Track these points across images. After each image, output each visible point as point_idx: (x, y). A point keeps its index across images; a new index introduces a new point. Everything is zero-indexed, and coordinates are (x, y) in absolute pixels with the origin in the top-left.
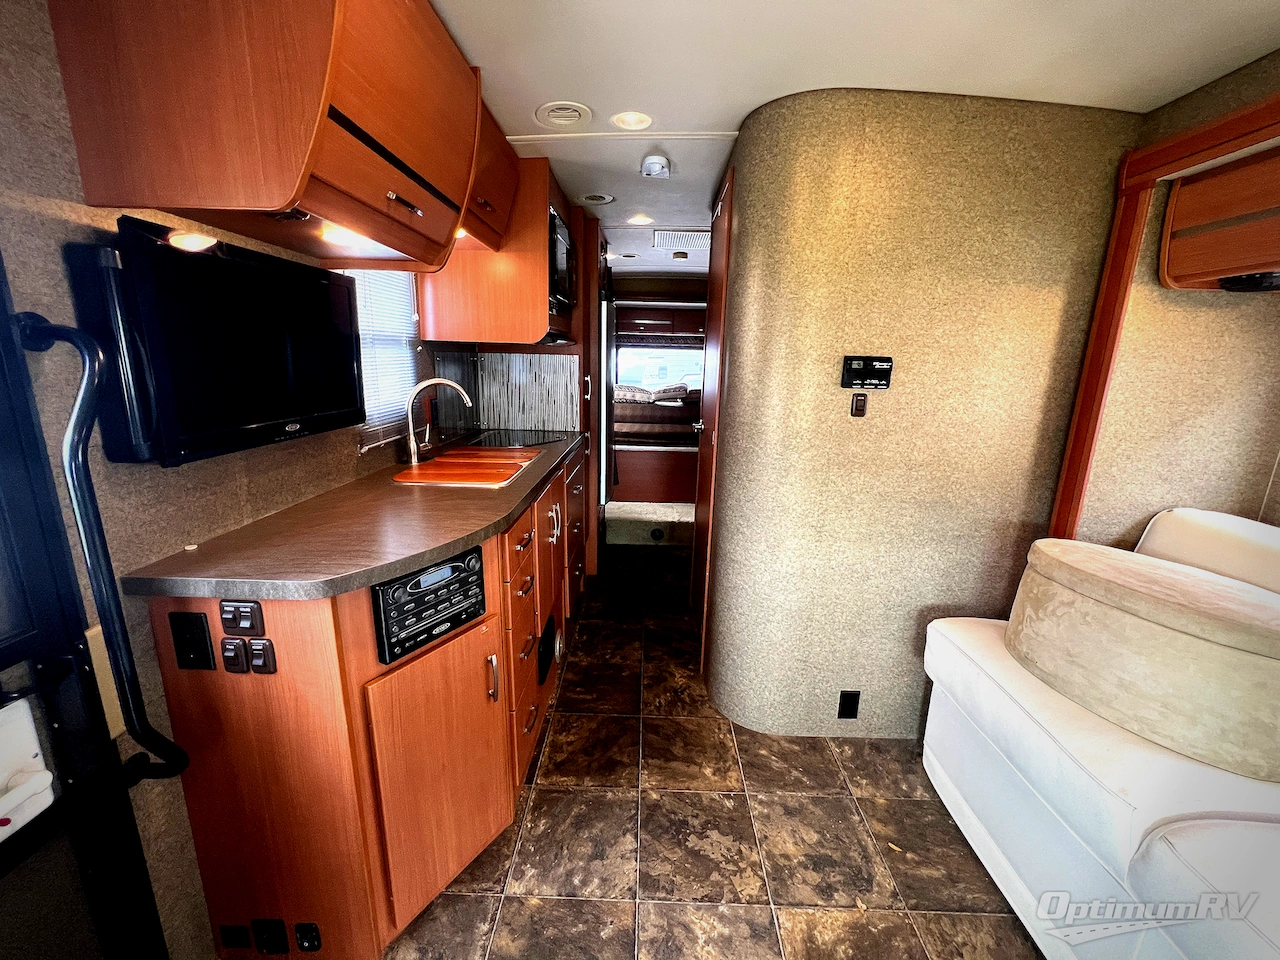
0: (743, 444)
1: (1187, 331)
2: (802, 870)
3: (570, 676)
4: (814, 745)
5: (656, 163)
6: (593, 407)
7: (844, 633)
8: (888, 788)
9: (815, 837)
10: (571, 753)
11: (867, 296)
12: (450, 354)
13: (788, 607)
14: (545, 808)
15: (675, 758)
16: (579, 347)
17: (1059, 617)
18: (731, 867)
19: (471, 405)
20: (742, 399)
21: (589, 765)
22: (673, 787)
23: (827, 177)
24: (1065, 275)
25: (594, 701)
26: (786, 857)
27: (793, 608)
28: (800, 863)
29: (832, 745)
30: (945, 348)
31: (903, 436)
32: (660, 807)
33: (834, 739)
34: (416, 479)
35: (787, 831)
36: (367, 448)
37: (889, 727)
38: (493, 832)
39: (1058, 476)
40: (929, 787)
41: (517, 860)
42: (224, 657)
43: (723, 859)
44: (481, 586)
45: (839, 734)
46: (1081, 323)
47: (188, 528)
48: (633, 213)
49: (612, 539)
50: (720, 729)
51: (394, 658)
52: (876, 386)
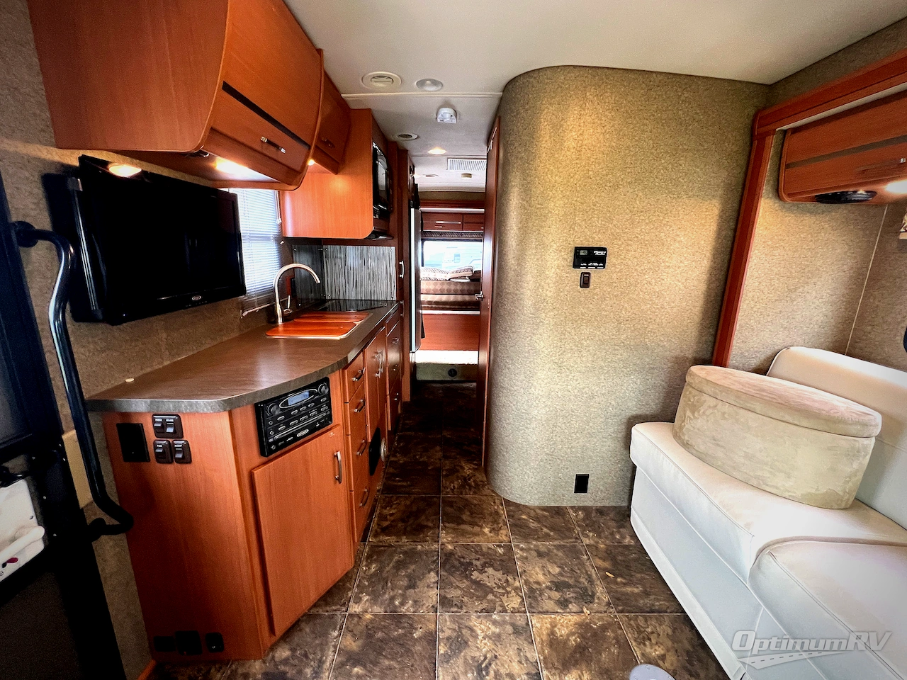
0: (508, 307)
1: (797, 230)
2: (548, 591)
3: (391, 470)
4: (558, 511)
5: (446, 113)
6: (406, 283)
7: (578, 435)
8: (606, 538)
9: (557, 570)
10: (393, 521)
11: (590, 206)
12: (303, 246)
13: (539, 418)
14: (375, 557)
15: (464, 522)
16: (395, 241)
17: (707, 416)
18: (501, 591)
19: (319, 282)
20: (507, 276)
21: (405, 529)
22: (463, 541)
23: (561, 126)
24: (720, 192)
25: (409, 486)
26: (538, 583)
27: (543, 420)
28: (547, 587)
29: (571, 511)
30: (642, 241)
31: (615, 301)
32: (454, 554)
33: (572, 507)
34: (281, 333)
35: (539, 567)
36: (247, 312)
37: (609, 498)
38: (340, 572)
39: (717, 327)
40: (634, 536)
41: (356, 590)
42: (155, 452)
43: (495, 585)
44: (329, 405)
45: (575, 504)
46: (731, 224)
47: (127, 366)
48: (432, 146)
49: (421, 376)
50: (494, 502)
51: (271, 452)
52: (596, 267)
